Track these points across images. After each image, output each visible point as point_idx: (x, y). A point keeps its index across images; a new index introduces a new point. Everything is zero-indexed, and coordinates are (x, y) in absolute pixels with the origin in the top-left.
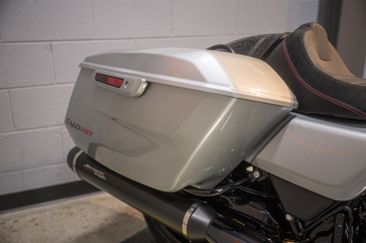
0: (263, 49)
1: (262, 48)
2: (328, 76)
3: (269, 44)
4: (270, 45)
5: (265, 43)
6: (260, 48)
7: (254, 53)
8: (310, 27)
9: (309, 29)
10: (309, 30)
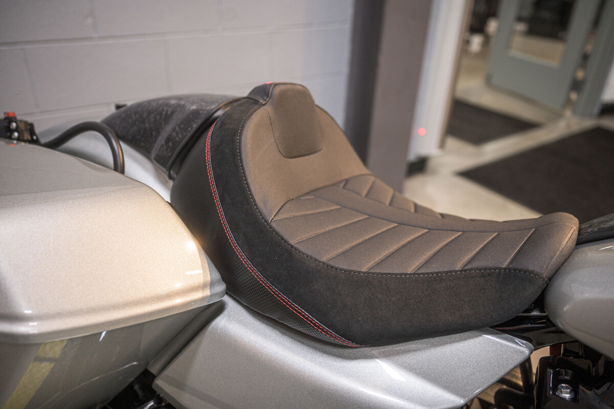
0: (179, 138)
1: (177, 134)
2: (279, 236)
3: (190, 129)
4: (192, 131)
5: (182, 126)
6: (174, 134)
7: (165, 141)
8: (268, 97)
9: (264, 103)
10: (263, 105)
